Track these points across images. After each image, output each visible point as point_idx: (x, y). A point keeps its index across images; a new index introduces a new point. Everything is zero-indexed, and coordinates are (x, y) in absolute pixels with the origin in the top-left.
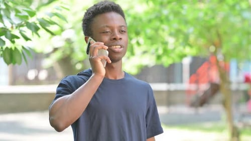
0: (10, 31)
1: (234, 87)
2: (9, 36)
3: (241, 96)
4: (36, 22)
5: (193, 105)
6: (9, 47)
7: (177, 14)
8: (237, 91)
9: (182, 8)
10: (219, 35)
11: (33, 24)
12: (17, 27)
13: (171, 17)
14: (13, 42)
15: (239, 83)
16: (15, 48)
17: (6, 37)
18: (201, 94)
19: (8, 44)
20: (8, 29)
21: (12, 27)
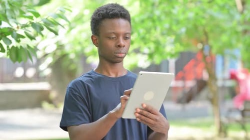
0: (16, 31)
1: (220, 83)
2: (15, 35)
3: (227, 93)
4: (40, 23)
5: (179, 101)
6: (15, 46)
7: (168, 14)
8: (223, 88)
9: (173, 8)
10: (206, 34)
11: (38, 24)
12: (22, 28)
13: (163, 17)
14: (19, 41)
15: (224, 79)
16: (21, 47)
17: (12, 37)
18: (187, 90)
19: (14, 43)
20: (13, 29)
21: (18, 27)
